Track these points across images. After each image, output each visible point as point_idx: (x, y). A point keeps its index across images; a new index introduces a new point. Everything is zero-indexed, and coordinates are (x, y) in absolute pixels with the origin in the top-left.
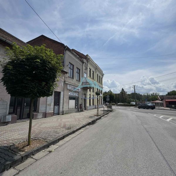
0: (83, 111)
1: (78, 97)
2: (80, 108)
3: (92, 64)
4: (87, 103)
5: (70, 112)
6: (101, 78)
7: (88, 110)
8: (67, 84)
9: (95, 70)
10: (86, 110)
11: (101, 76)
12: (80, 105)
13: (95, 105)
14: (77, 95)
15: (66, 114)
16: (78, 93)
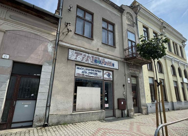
0: (128, 116)
1: (113, 81)
2: (118, 108)
3: (149, 18)
4: (144, 96)
5: (77, 118)
6: (181, 47)
7: (147, 114)
8: (69, 48)
9: (161, 29)
10: (141, 113)
11: (179, 44)
12: (119, 100)
13: (172, 103)
14: (106, 76)
15: (58, 124)
16: (111, 73)
